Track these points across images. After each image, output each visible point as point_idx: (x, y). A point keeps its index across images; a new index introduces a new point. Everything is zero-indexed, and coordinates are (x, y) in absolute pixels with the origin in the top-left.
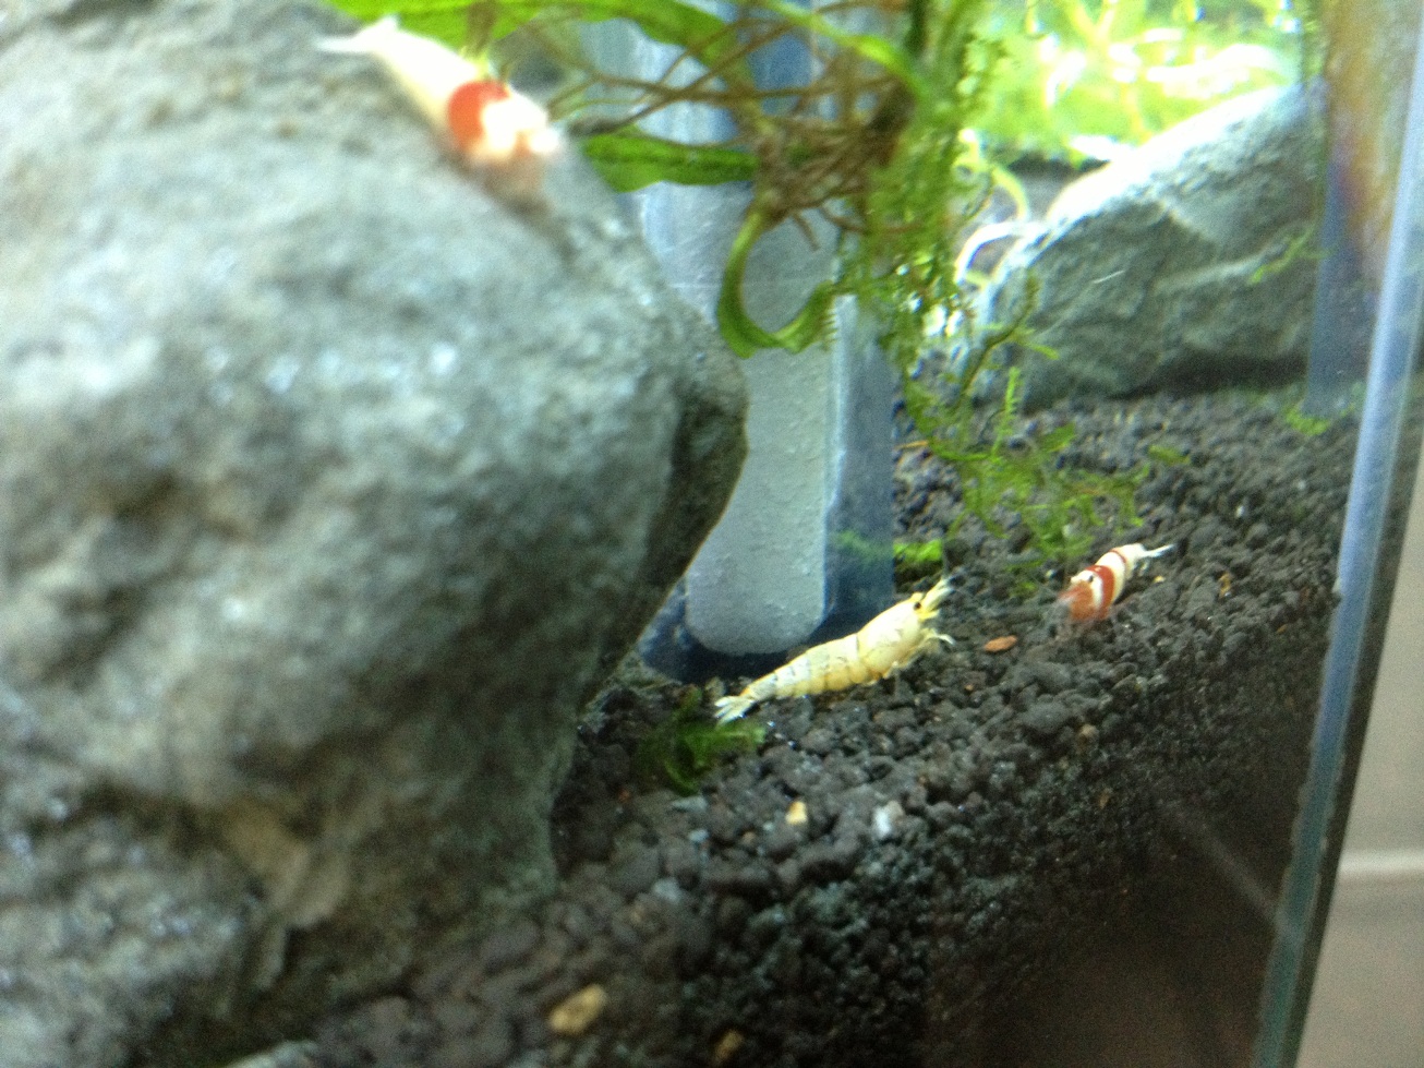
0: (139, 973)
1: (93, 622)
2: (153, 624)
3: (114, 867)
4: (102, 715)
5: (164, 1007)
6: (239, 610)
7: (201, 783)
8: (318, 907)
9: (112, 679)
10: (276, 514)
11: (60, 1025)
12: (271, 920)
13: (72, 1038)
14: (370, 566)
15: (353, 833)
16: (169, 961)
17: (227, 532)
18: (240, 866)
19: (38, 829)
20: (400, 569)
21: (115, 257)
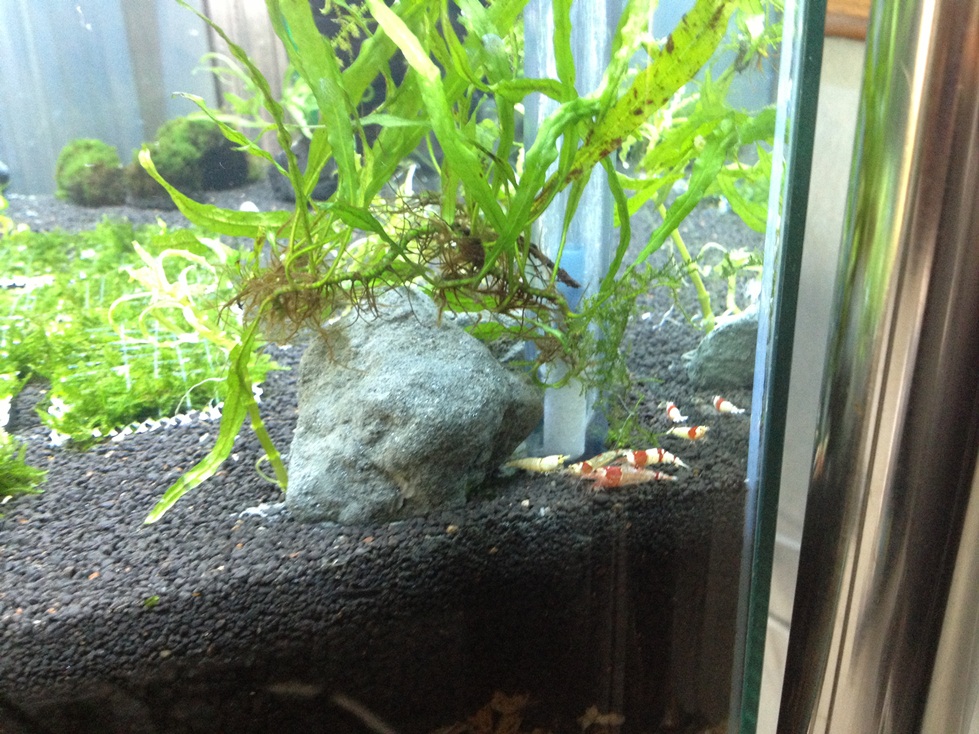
0: (375, 499)
1: (375, 436)
2: (385, 438)
3: (374, 479)
4: (374, 452)
5: (379, 507)
6: (397, 439)
7: (388, 467)
8: (409, 495)
9: (378, 446)
10: (405, 424)
11: (361, 506)
12: (401, 495)
13: (363, 509)
14: (418, 435)
15: (415, 482)
16: (382, 499)
17: (397, 425)
18: (396, 484)
19: (362, 470)
20: (423, 437)
21: (387, 376)
